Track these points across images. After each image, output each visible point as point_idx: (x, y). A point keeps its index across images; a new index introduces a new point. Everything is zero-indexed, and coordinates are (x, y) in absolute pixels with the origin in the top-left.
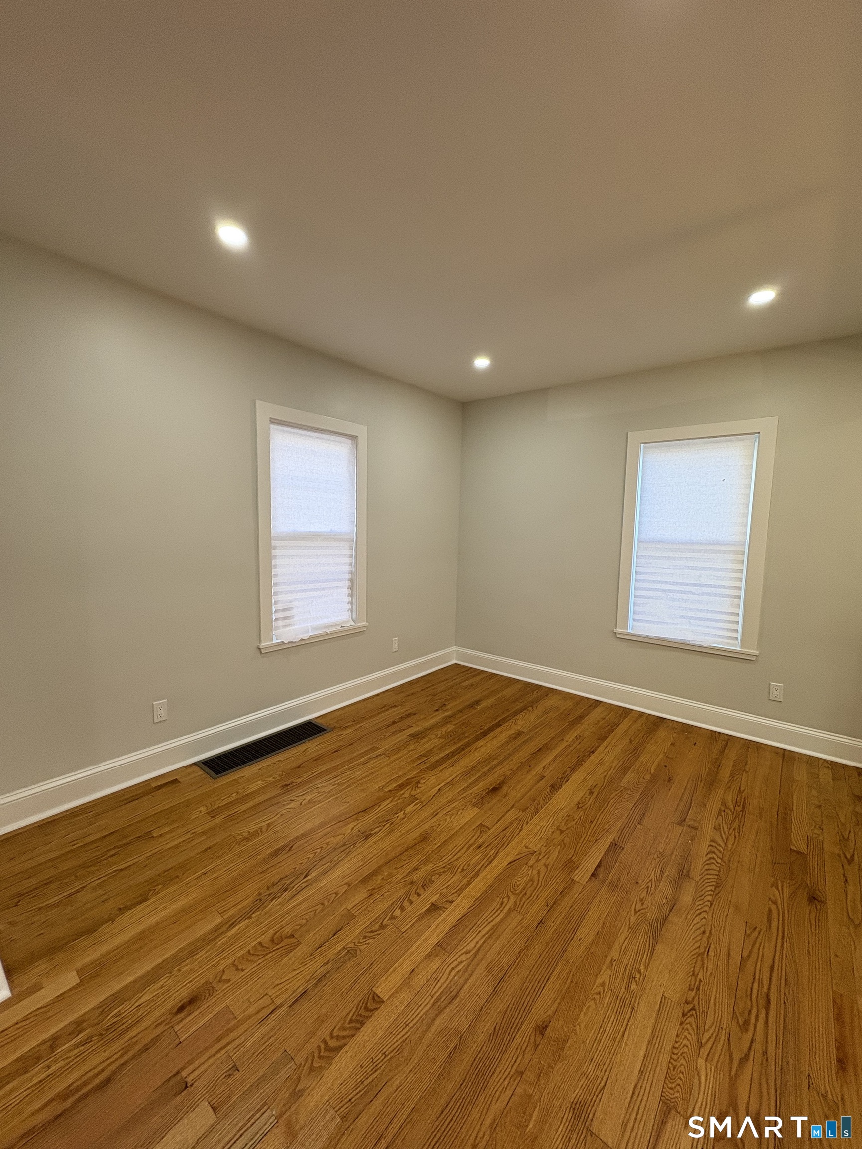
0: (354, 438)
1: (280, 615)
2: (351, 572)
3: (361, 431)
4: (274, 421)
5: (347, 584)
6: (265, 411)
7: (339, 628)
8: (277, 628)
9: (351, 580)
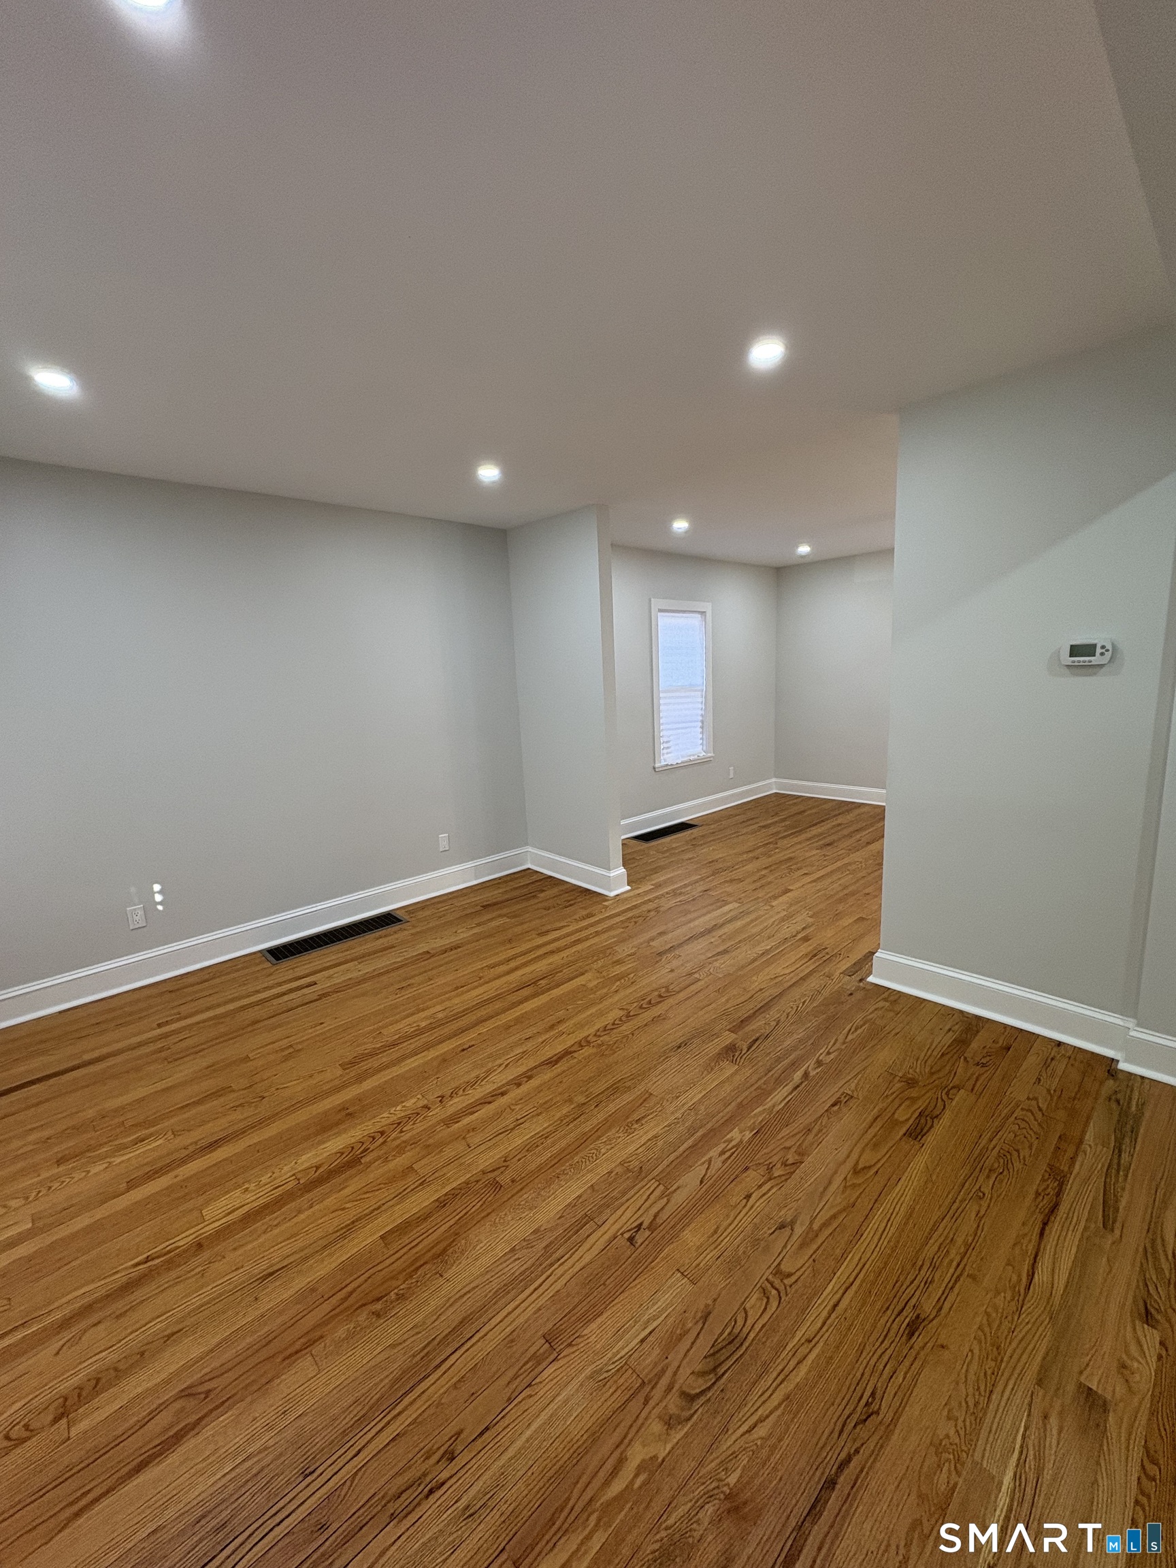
0: (703, 613)
1: (666, 745)
2: (702, 715)
3: (707, 607)
4: (660, 611)
5: (700, 724)
6: (657, 603)
7: (696, 757)
8: (663, 754)
9: (702, 722)
